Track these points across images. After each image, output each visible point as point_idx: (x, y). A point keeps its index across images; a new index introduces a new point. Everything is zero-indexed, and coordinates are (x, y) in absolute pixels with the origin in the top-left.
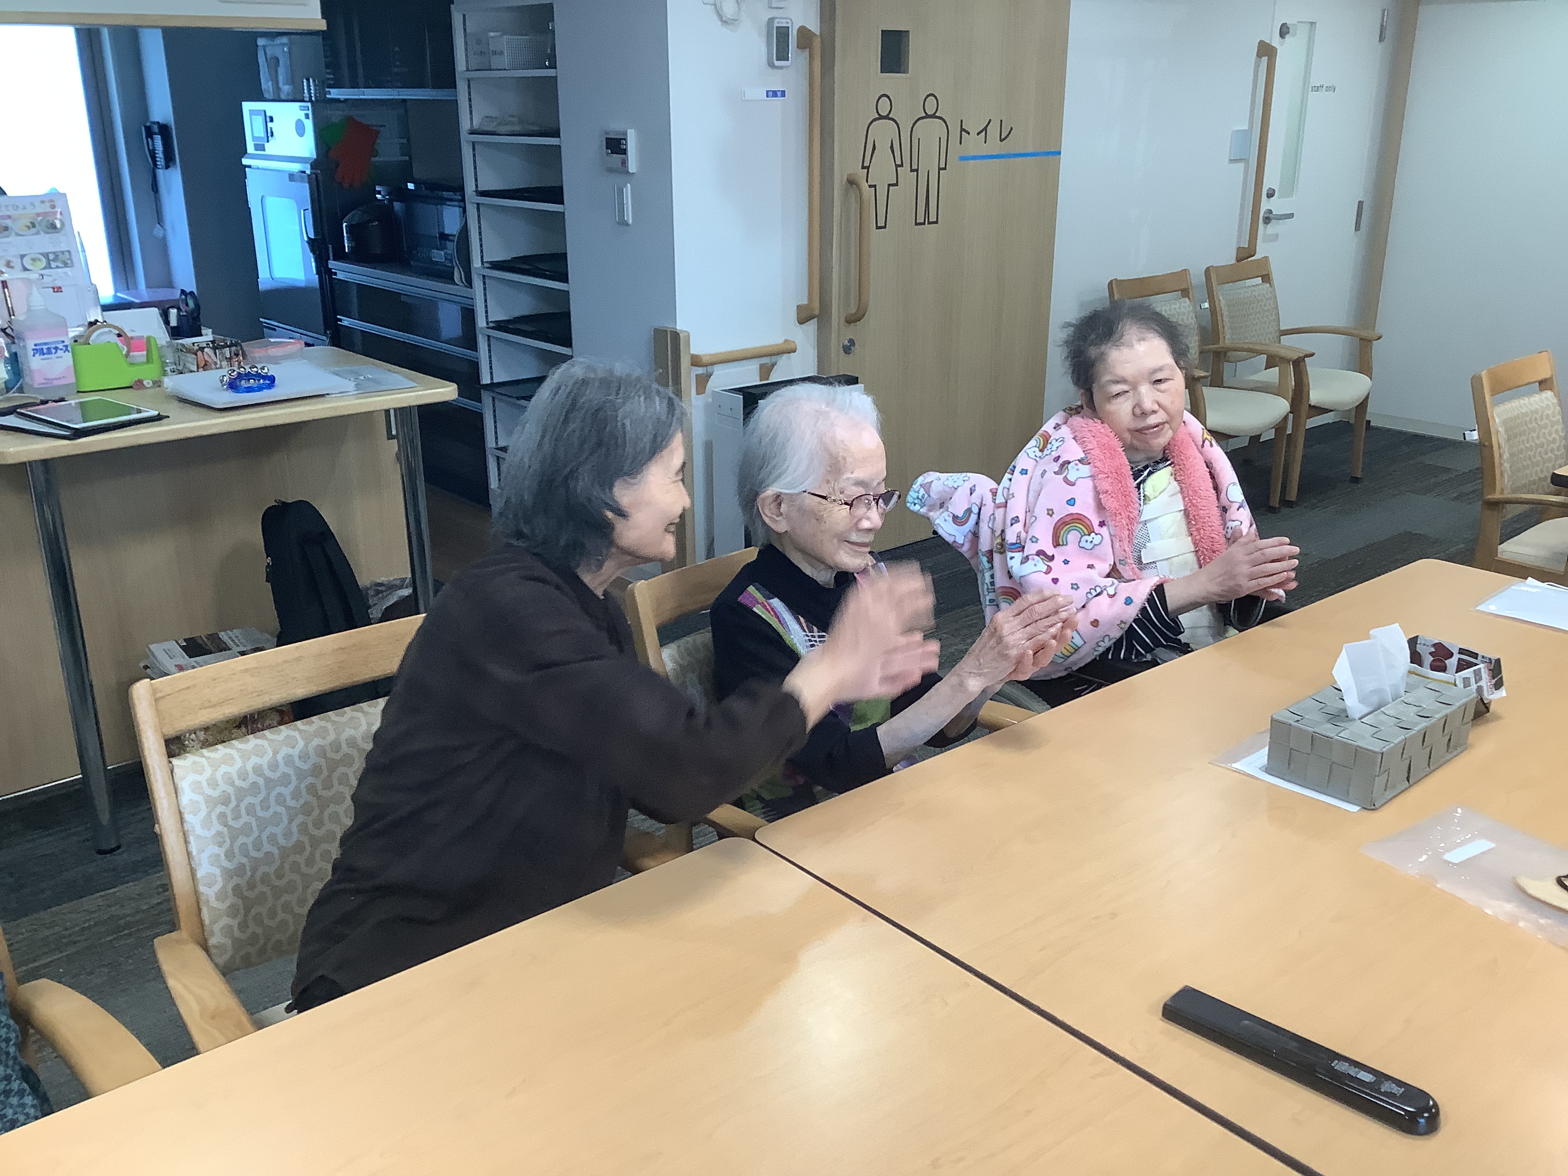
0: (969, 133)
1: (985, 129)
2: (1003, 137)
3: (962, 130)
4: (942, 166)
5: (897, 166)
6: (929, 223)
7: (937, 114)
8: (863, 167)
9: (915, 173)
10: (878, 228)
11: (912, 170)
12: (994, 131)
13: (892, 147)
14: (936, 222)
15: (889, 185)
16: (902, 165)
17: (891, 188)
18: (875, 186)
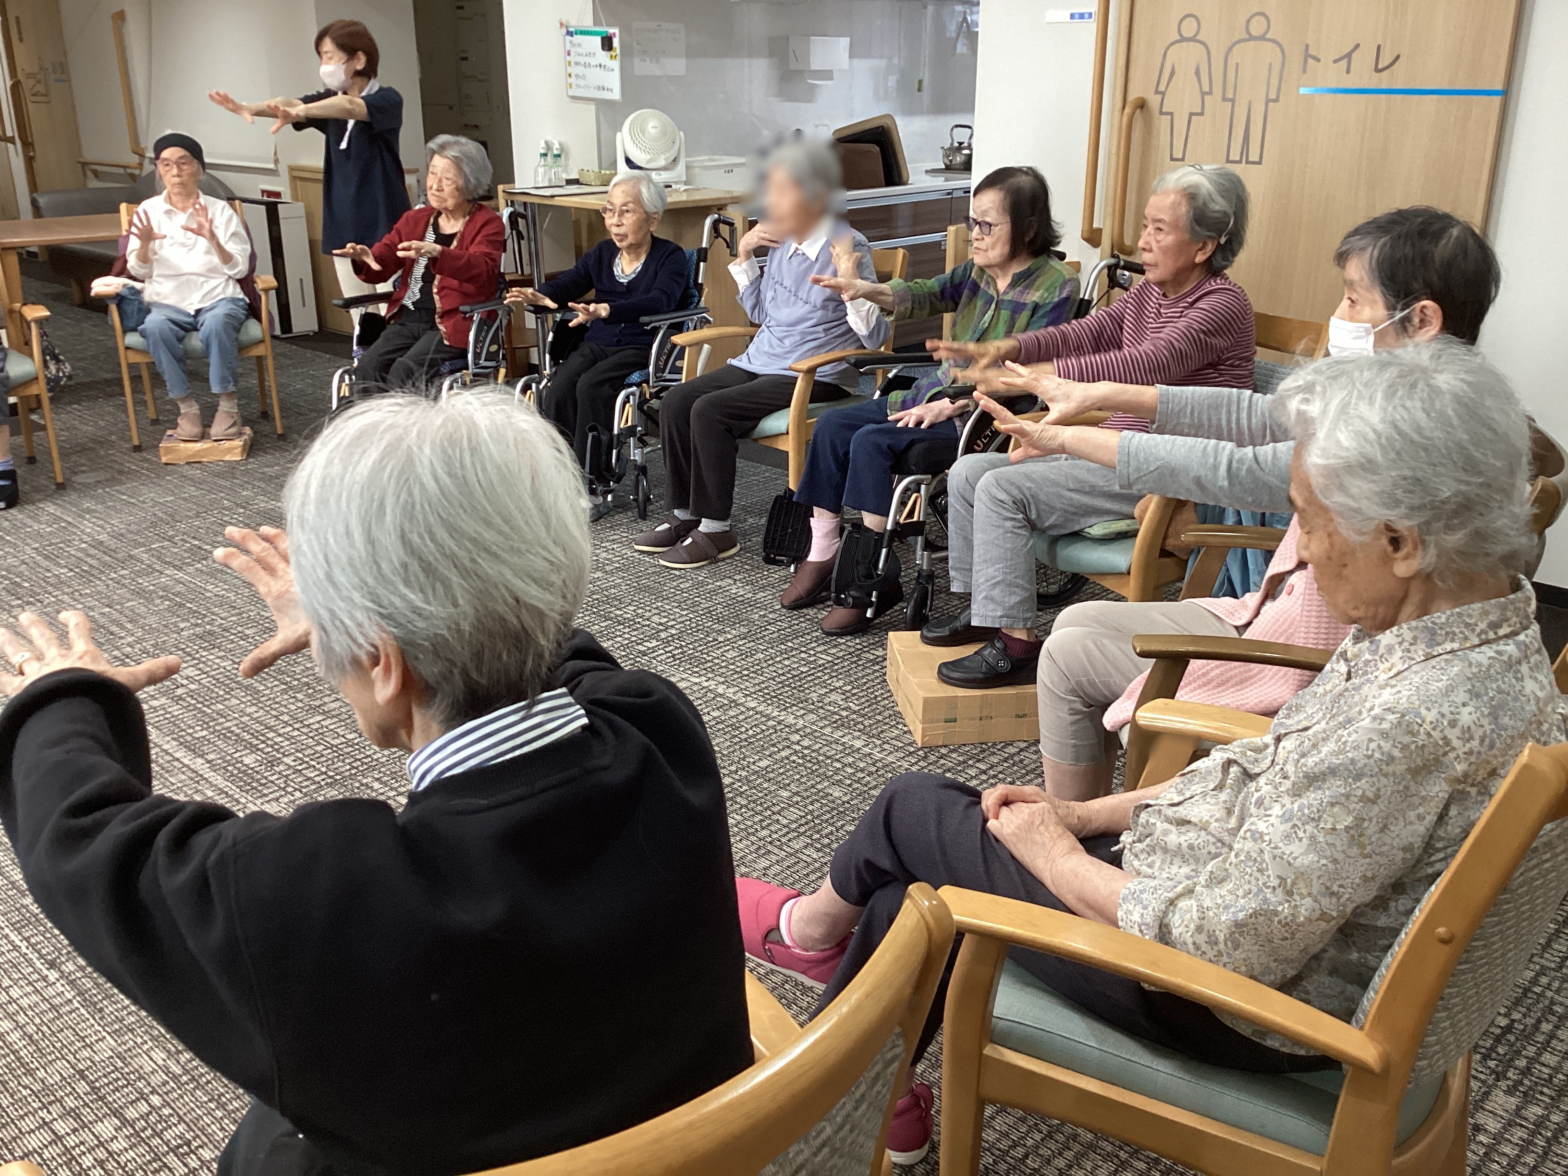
0: (1318, 60)
1: (1348, 56)
2: (1380, 67)
3: (1307, 56)
4: (1273, 96)
5: (1203, 94)
6: (1247, 162)
7: (1268, 36)
8: (1157, 92)
9: (1230, 104)
10: (1172, 159)
11: (1225, 99)
12: (1364, 60)
13: (1197, 73)
14: (1260, 163)
15: (1191, 114)
16: (1210, 93)
17: (1193, 117)
18: (1171, 114)
